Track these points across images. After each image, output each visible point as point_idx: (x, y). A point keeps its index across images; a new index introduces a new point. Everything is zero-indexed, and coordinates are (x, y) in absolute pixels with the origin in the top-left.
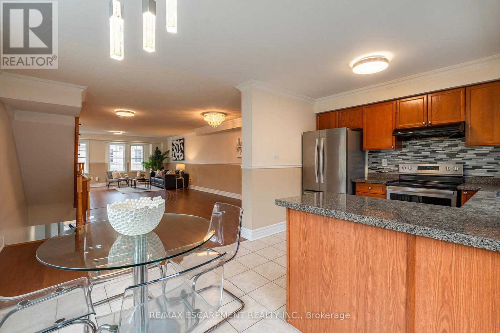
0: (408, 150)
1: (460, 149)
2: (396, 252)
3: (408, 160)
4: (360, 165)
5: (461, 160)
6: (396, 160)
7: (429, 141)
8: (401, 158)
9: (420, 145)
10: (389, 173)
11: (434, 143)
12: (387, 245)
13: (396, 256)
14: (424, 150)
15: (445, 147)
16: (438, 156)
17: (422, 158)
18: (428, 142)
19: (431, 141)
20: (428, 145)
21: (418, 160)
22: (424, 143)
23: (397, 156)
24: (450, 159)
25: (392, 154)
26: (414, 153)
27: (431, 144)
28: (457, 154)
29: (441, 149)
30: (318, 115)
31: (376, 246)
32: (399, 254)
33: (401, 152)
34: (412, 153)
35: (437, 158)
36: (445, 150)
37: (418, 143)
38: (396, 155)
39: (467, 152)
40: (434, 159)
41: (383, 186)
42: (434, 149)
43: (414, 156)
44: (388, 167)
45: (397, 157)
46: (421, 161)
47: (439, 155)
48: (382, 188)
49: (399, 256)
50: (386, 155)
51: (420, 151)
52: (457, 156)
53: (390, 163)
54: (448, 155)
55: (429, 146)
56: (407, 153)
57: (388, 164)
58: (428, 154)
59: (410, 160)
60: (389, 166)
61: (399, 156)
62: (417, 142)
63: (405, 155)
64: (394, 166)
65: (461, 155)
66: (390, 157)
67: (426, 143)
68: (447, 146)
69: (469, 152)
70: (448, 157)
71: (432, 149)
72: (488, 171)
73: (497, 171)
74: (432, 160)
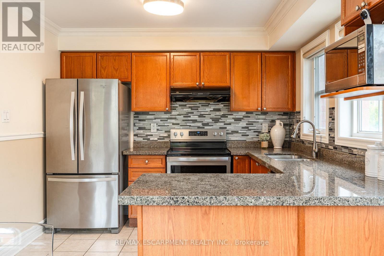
0: (178, 113)
1: (223, 113)
2: (288, 228)
3: (178, 124)
4: (125, 132)
5: (223, 124)
6: (166, 124)
7: (197, 103)
8: (171, 122)
9: (190, 107)
10: (159, 141)
11: (202, 106)
12: (279, 224)
13: (288, 233)
14: (193, 113)
15: (211, 111)
16: (205, 120)
17: (191, 122)
18: (196, 104)
19: (200, 103)
20: (196, 108)
21: (188, 124)
22: (193, 106)
23: (167, 119)
24: (215, 124)
25: (162, 117)
26: (184, 117)
27: (199, 107)
28: (220, 119)
29: (208, 113)
30: (63, 53)
31: (268, 227)
32: (290, 230)
33: (171, 115)
34: (182, 116)
35: (204, 122)
36: (210, 114)
37: (187, 105)
38: (166, 118)
39: (227, 117)
40: (202, 124)
41: (162, 157)
42: (202, 113)
43: (183, 121)
44: (157, 134)
45: (167, 121)
46: (191, 125)
47: (206, 119)
48: (161, 160)
49: (290, 232)
50: (155, 119)
51: (189, 115)
52: (220, 120)
53: (159, 128)
54: (213, 119)
55: (197, 109)
56: (177, 117)
57: (158, 130)
58: (196, 118)
59: (180, 124)
60: (158, 132)
61: (168, 120)
62: (186, 104)
63: (175, 118)
64: (164, 132)
65: (223, 119)
66: (159, 120)
67: (195, 106)
68: (212, 109)
69: (229, 117)
70: (214, 122)
71: (200, 113)
72: (242, 135)
73: (248, 135)
74: (200, 125)
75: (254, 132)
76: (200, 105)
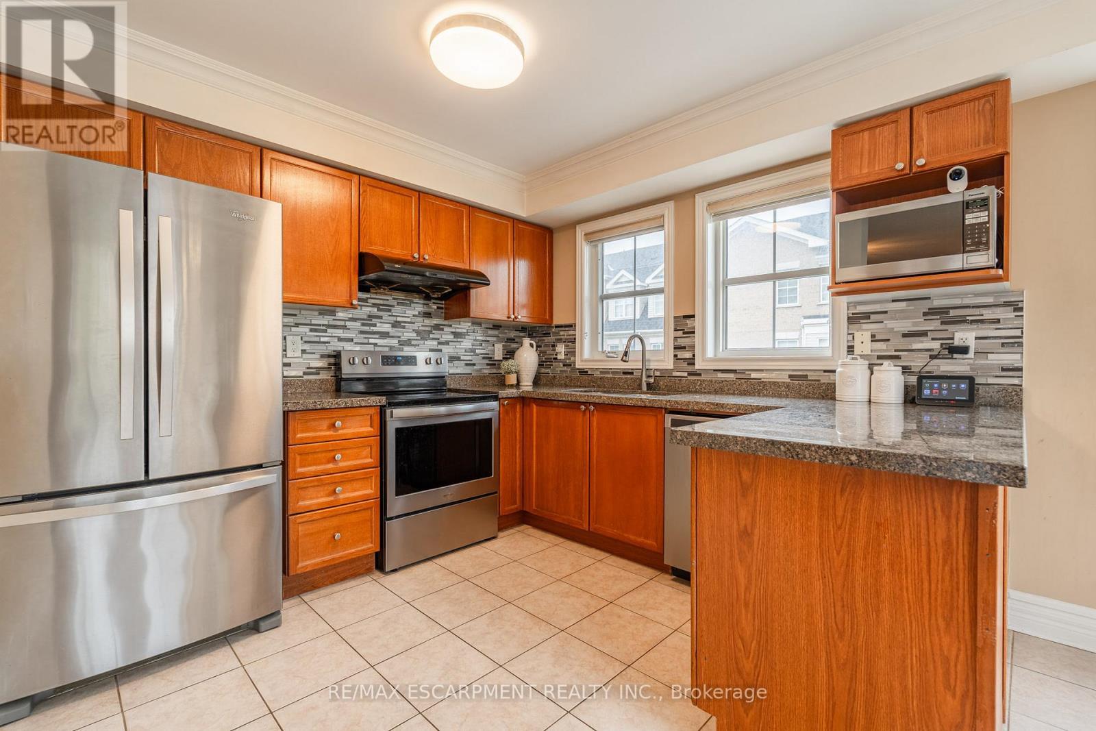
0: (350, 316)
1: (435, 322)
3: (352, 340)
5: (436, 343)
6: (323, 339)
7: (390, 298)
8: (334, 335)
9: (374, 305)
10: (306, 377)
11: (398, 304)
14: (381, 317)
15: (414, 316)
16: (405, 334)
17: (377, 336)
18: (388, 300)
19: (394, 299)
20: (388, 308)
21: (371, 341)
22: (381, 302)
23: (324, 328)
24: (422, 342)
25: (313, 322)
26: (363, 325)
27: (393, 306)
28: (430, 332)
29: (409, 320)
33: (334, 320)
34: (358, 324)
35: (403, 338)
36: (414, 323)
37: (370, 301)
38: (323, 325)
39: (442, 330)
40: (399, 341)
42: (399, 319)
43: (362, 332)
44: (301, 360)
45: (325, 331)
46: (376, 344)
47: (407, 332)
50: (297, 325)
51: (374, 321)
52: (431, 336)
53: (306, 347)
54: (418, 332)
55: (390, 311)
56: (348, 323)
57: (303, 351)
58: (386, 328)
59: (355, 341)
60: (304, 356)
61: (329, 330)
62: (368, 298)
63: (344, 327)
64: (318, 356)
65: (436, 334)
66: (306, 329)
67: (385, 302)
68: (417, 313)
69: (446, 329)
70: (419, 338)
71: (395, 319)
72: (467, 365)
73: (474, 365)
74: (394, 342)
75: (484, 358)
76: (395, 303)
